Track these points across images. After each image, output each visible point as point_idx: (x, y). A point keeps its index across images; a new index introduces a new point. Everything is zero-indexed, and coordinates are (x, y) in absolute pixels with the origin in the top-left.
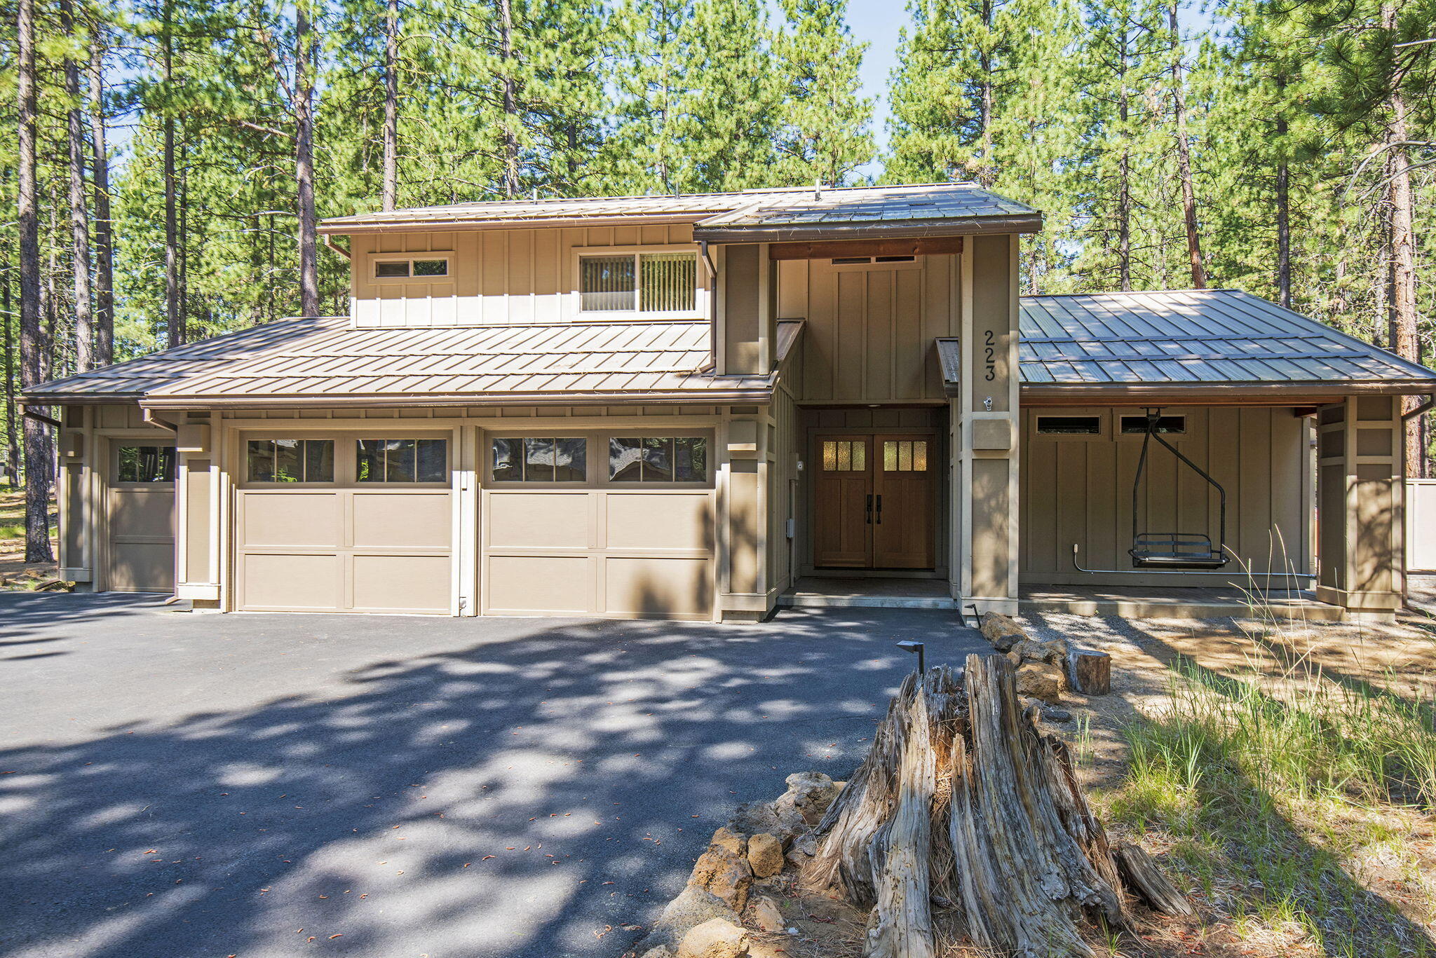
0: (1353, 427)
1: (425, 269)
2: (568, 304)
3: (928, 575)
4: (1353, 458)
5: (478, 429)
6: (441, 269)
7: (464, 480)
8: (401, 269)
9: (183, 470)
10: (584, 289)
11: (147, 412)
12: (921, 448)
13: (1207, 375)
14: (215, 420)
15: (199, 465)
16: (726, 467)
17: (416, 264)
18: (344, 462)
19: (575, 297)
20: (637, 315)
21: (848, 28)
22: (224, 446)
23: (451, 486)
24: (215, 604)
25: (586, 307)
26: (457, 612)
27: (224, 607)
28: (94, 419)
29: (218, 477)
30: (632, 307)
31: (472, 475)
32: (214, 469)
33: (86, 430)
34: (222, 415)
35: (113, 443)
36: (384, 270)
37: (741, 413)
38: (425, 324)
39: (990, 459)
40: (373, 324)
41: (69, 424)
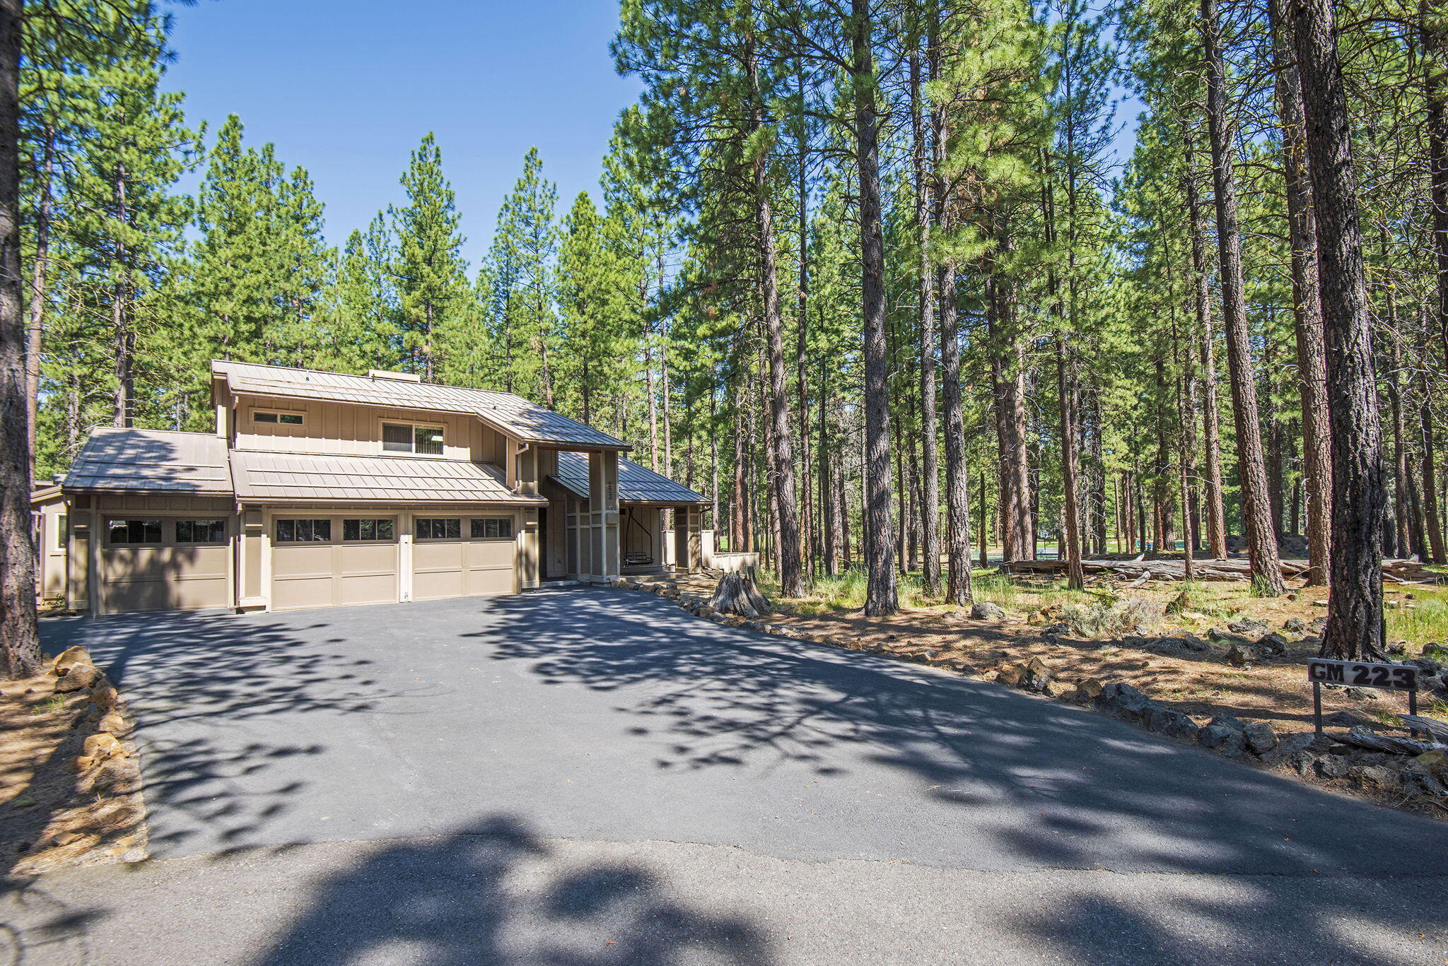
0: (689, 515)
2: (377, 447)
4: (689, 526)
5: (413, 517)
6: (298, 420)
7: (406, 539)
8: (273, 418)
9: (243, 536)
10: (384, 440)
11: (239, 505)
14: (264, 510)
15: (254, 533)
16: (522, 532)
17: (282, 416)
18: (337, 531)
19: (380, 444)
20: (413, 454)
22: (267, 523)
23: (397, 541)
24: (263, 608)
25: (385, 448)
26: (403, 600)
27: (268, 609)
28: (98, 503)
29: (265, 540)
30: (410, 450)
31: (411, 537)
32: (264, 536)
33: (93, 510)
34: (270, 506)
35: (106, 519)
36: (259, 417)
37: (529, 509)
38: (288, 450)
39: (611, 528)
40: (252, 448)
41: (77, 506)
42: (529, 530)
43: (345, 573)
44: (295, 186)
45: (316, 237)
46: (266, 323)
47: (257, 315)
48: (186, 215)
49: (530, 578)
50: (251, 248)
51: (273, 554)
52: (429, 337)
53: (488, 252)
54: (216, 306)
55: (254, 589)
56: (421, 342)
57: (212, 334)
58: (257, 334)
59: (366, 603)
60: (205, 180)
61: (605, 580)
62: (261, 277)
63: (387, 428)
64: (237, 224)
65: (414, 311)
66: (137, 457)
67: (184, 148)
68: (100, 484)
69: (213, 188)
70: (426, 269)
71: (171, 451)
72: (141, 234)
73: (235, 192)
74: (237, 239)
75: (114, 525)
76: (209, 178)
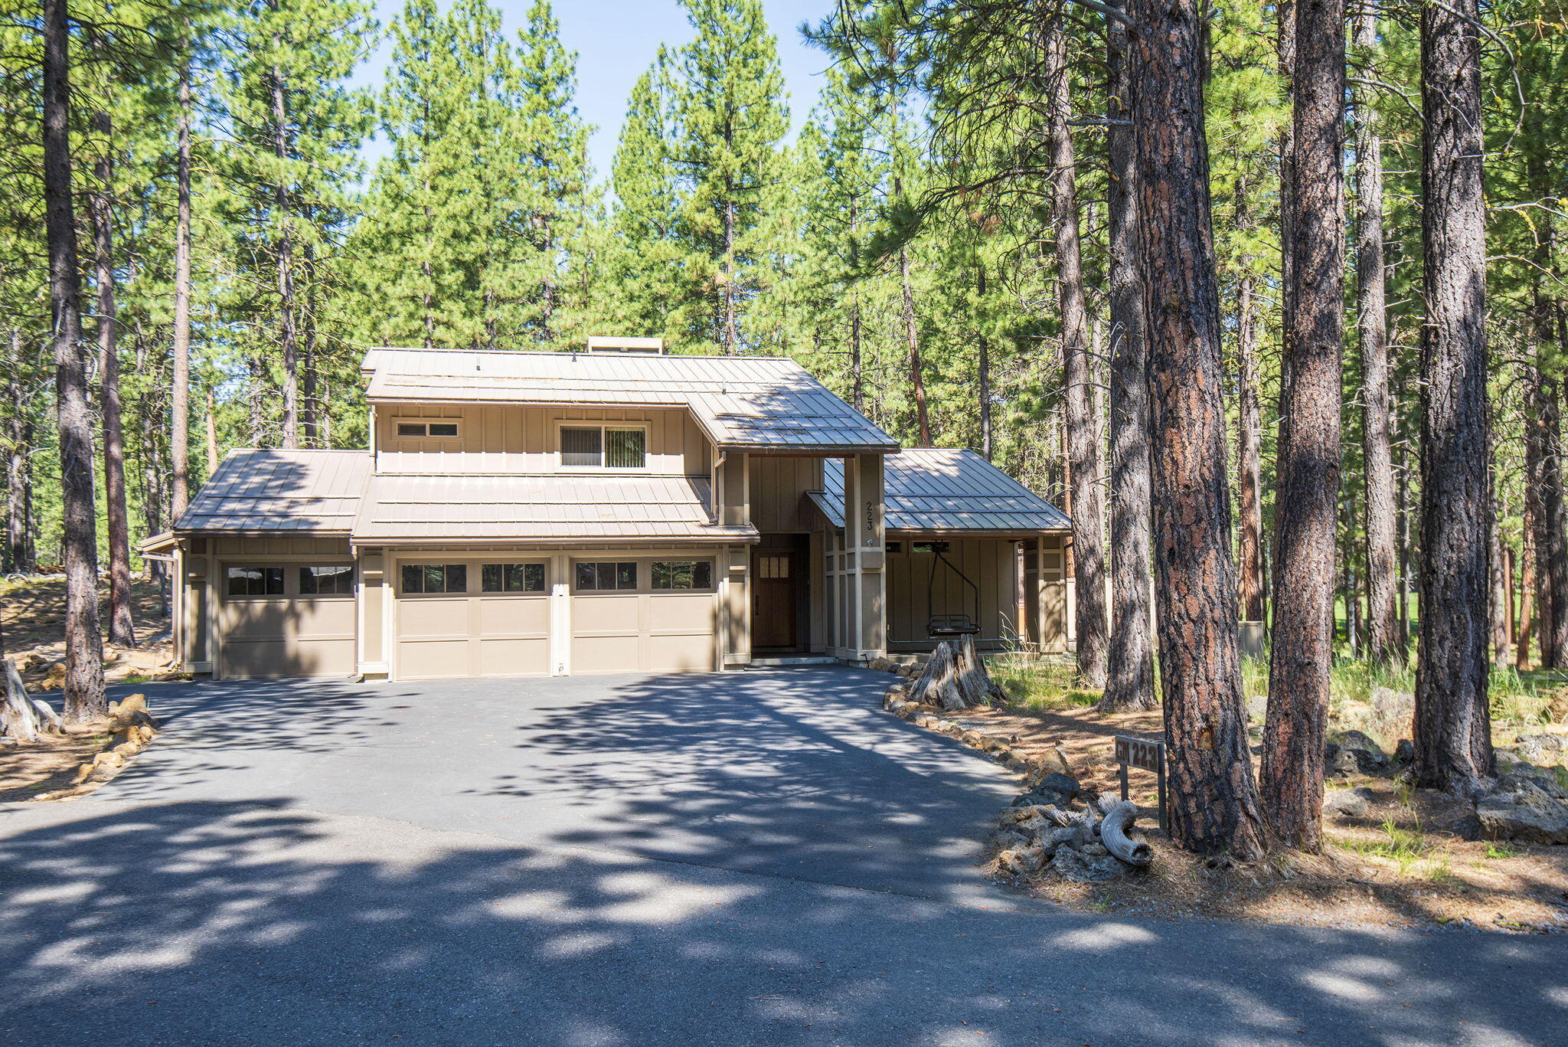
0: (1042, 552)
1: (436, 430)
2: (552, 461)
3: (792, 650)
4: (1042, 570)
5: (572, 560)
6: (451, 430)
7: (561, 590)
8: (419, 430)
9: (362, 586)
10: (563, 451)
11: (354, 548)
12: (785, 561)
13: (972, 525)
14: (385, 552)
15: (374, 582)
16: (726, 580)
17: (432, 426)
18: (474, 579)
19: (557, 455)
20: (602, 469)
21: (575, 109)
22: (391, 570)
23: (550, 594)
24: (385, 676)
25: (565, 463)
26: (557, 673)
27: (390, 678)
28: (215, 548)
29: (387, 591)
30: (599, 464)
31: (567, 587)
32: (385, 585)
33: (209, 556)
34: (392, 548)
35: (225, 566)
36: (405, 430)
37: (735, 547)
38: (439, 471)
39: (870, 574)
40: (396, 471)
41: (193, 552)
42: (736, 577)
43: (485, 635)
44: (533, 32)
45: (567, 109)
46: (485, 265)
47: (468, 257)
48: (362, 125)
49: (732, 647)
50: (456, 156)
51: (399, 609)
52: (726, 257)
53: (818, 98)
54: (410, 251)
55: (375, 652)
56: (713, 268)
57: (408, 292)
58: (472, 281)
59: (510, 675)
60: (390, 62)
61: (859, 657)
62: (470, 200)
63: (566, 433)
64: (436, 118)
65: (700, 218)
66: (264, 487)
67: (352, 28)
68: (211, 525)
69: (402, 73)
70: (718, 144)
71: (302, 476)
72: (301, 166)
73: (429, 76)
74: (435, 147)
75: (234, 573)
76: (396, 59)
